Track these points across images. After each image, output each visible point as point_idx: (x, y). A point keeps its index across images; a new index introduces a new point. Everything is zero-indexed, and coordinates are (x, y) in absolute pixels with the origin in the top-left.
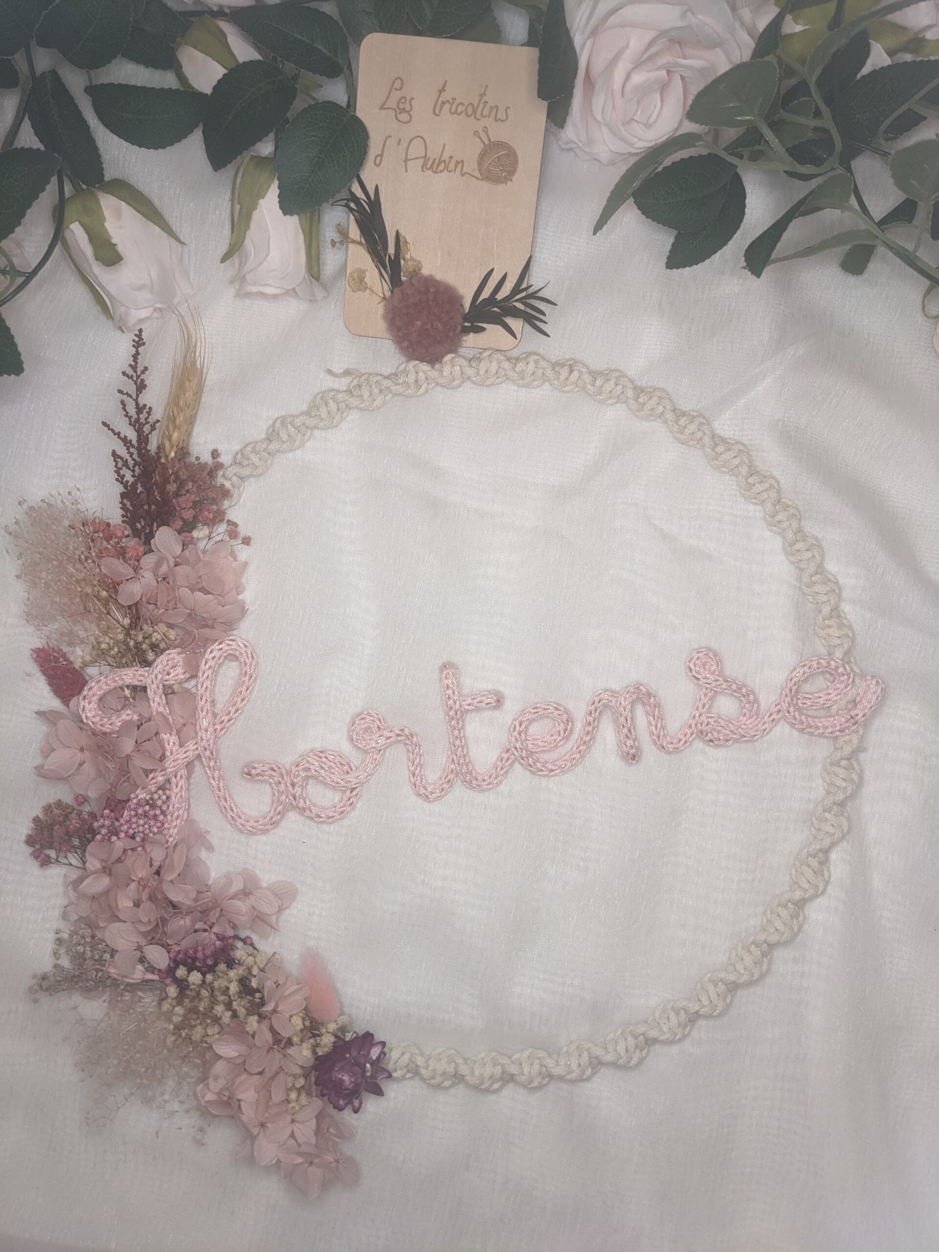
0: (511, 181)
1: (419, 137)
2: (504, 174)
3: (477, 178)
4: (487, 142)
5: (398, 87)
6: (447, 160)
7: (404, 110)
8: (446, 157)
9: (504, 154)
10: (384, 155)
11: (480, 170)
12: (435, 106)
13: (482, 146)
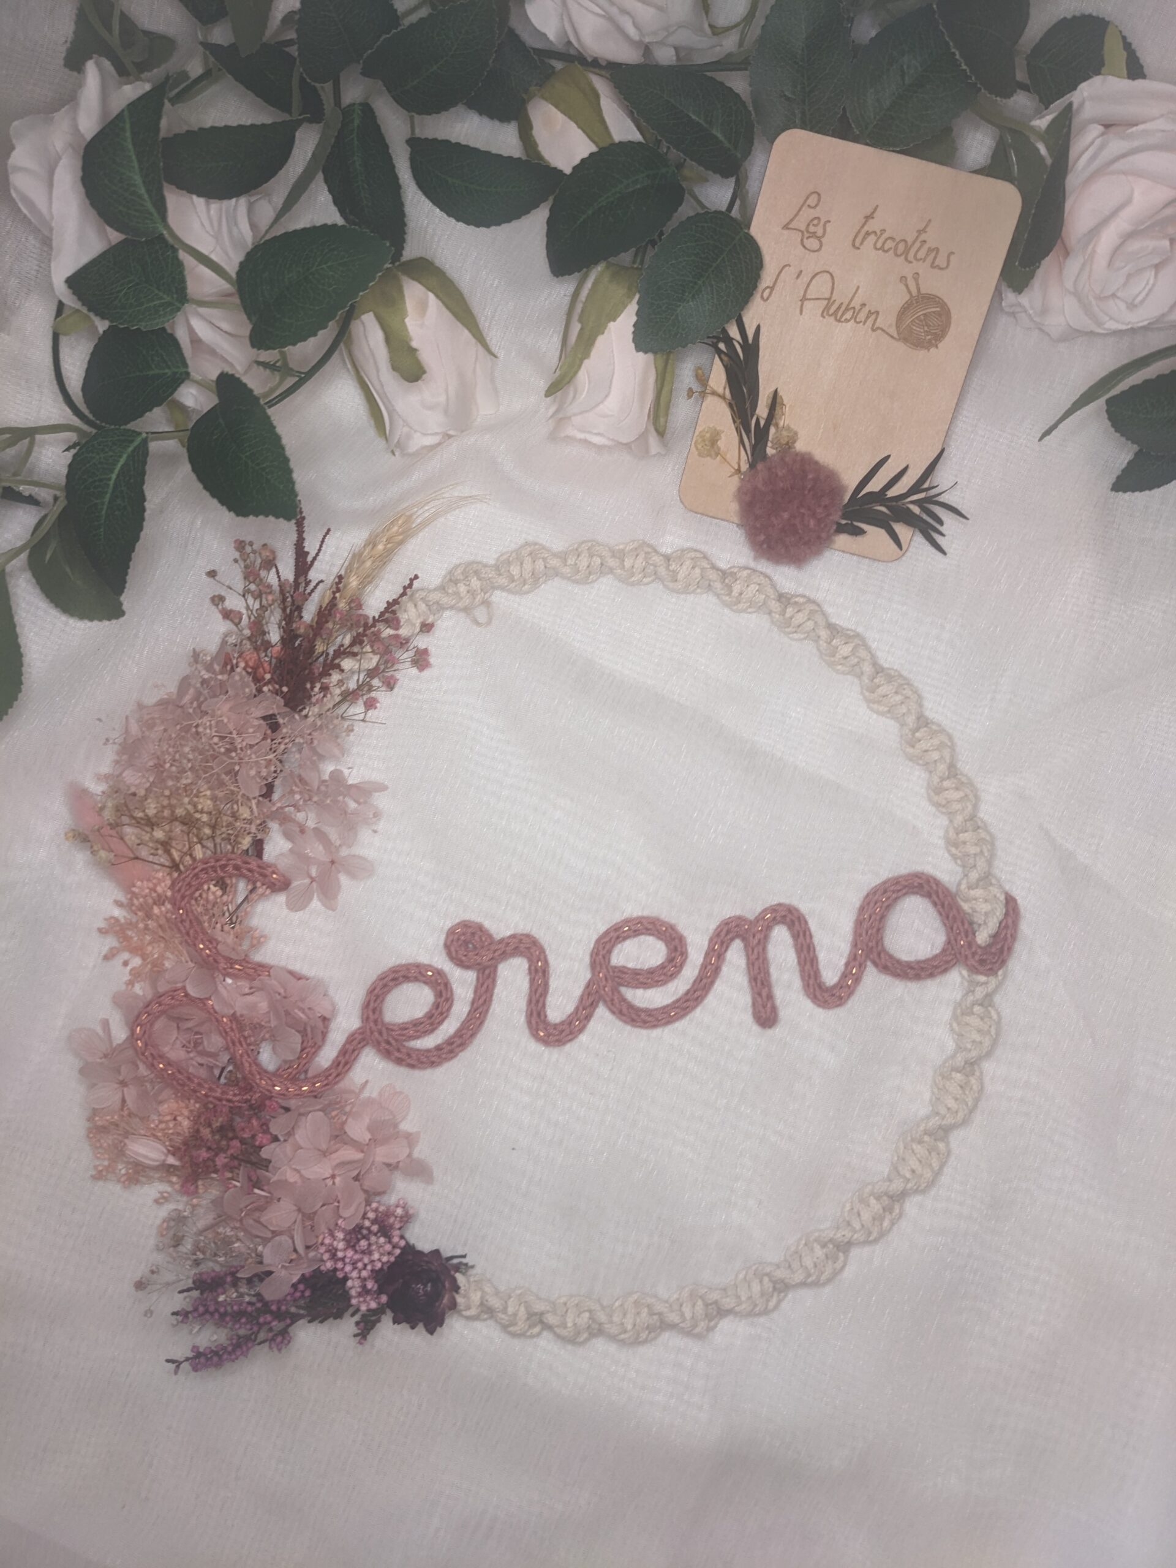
0: (937, 347)
1: (828, 272)
2: (929, 337)
3: (892, 337)
4: (914, 292)
5: (813, 205)
6: (858, 307)
7: (813, 235)
8: (856, 303)
9: (934, 312)
10: (777, 288)
11: (897, 327)
12: (856, 237)
13: (907, 297)
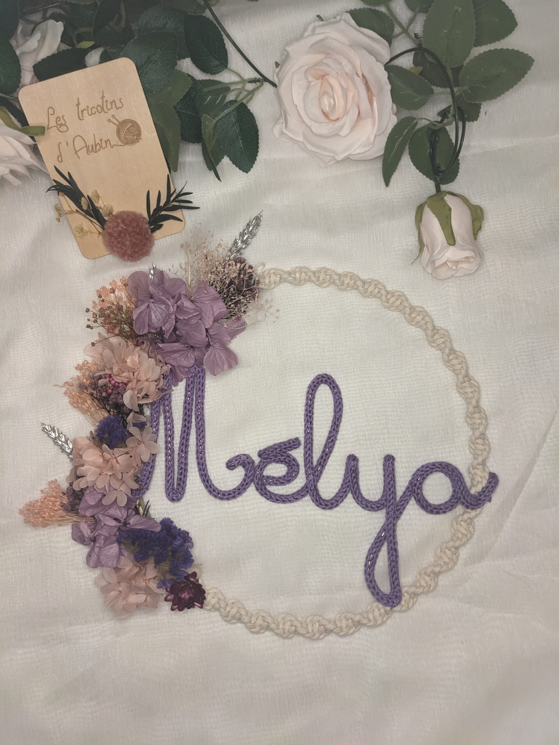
0: (141, 139)
1: (78, 136)
2: (135, 137)
3: (121, 146)
4: (118, 123)
5: (52, 113)
6: (100, 143)
7: (61, 125)
8: (98, 141)
9: (130, 126)
10: (62, 155)
11: (121, 140)
12: (78, 115)
13: (116, 126)
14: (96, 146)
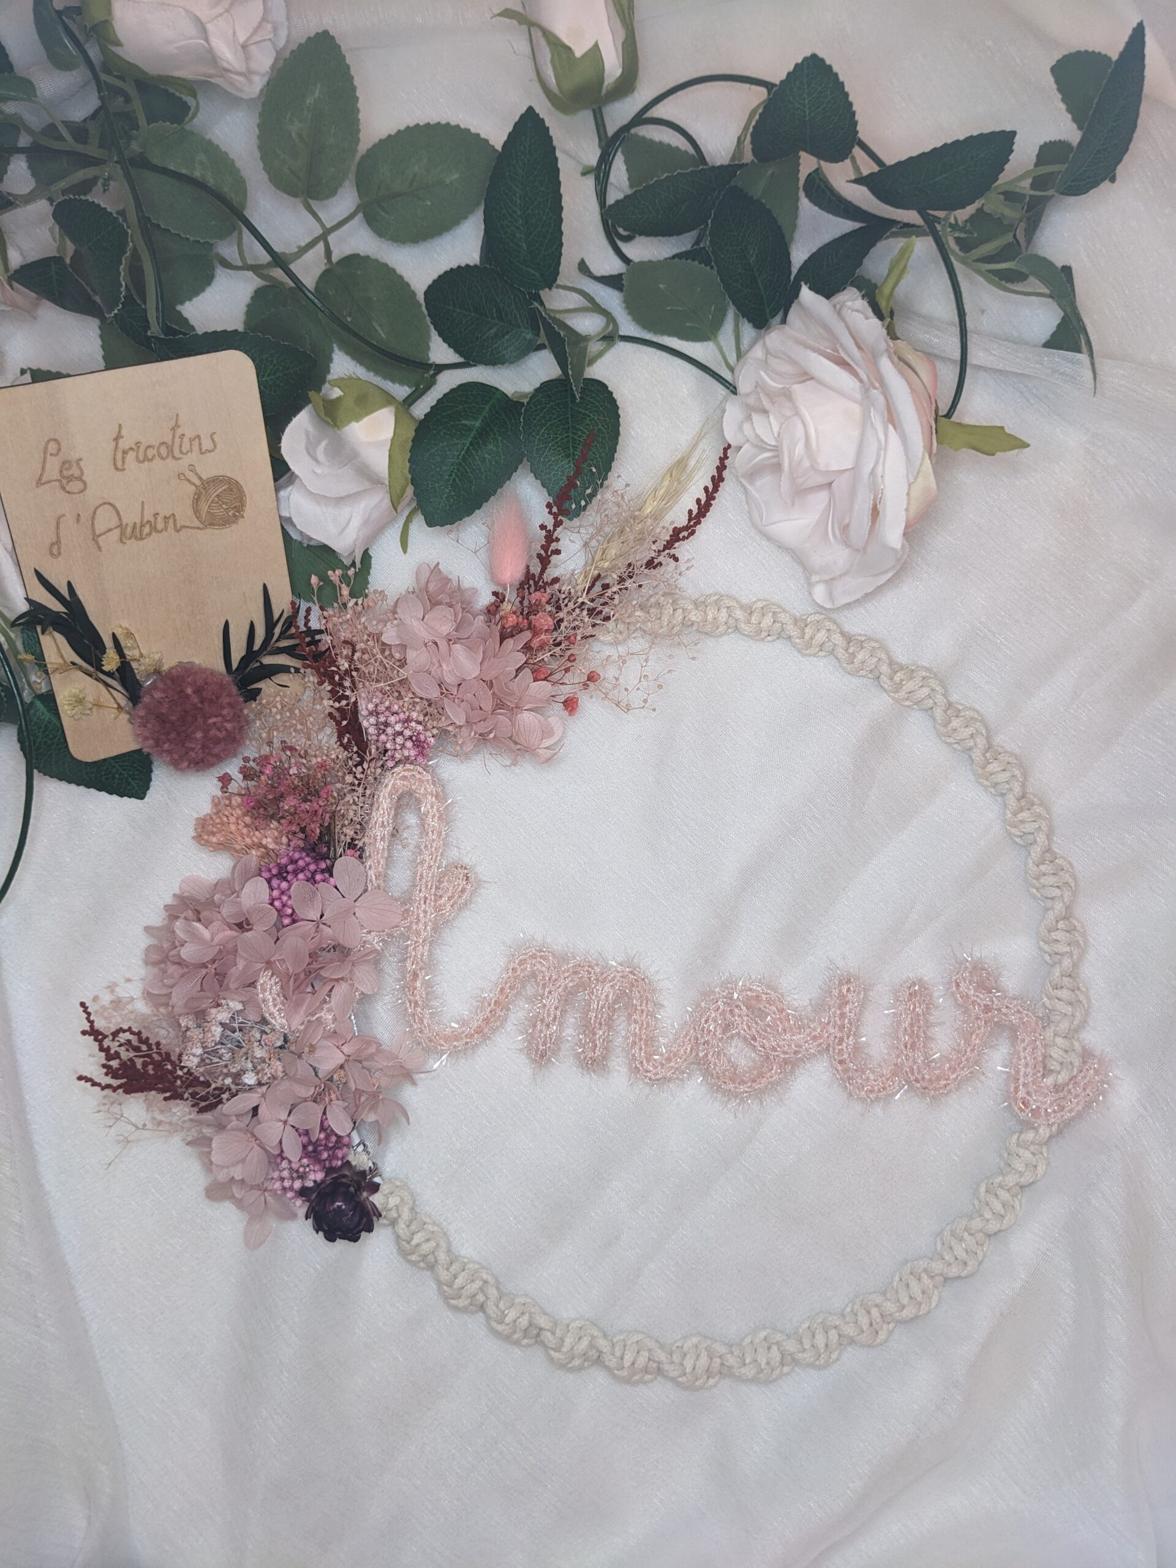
1: (105, 503)
2: (230, 514)
4: (198, 482)
5: (55, 452)
6: (152, 520)
7: (70, 479)
8: (148, 516)
9: (225, 490)
11: (198, 518)
12: (115, 461)
13: (193, 489)
14: (142, 526)
